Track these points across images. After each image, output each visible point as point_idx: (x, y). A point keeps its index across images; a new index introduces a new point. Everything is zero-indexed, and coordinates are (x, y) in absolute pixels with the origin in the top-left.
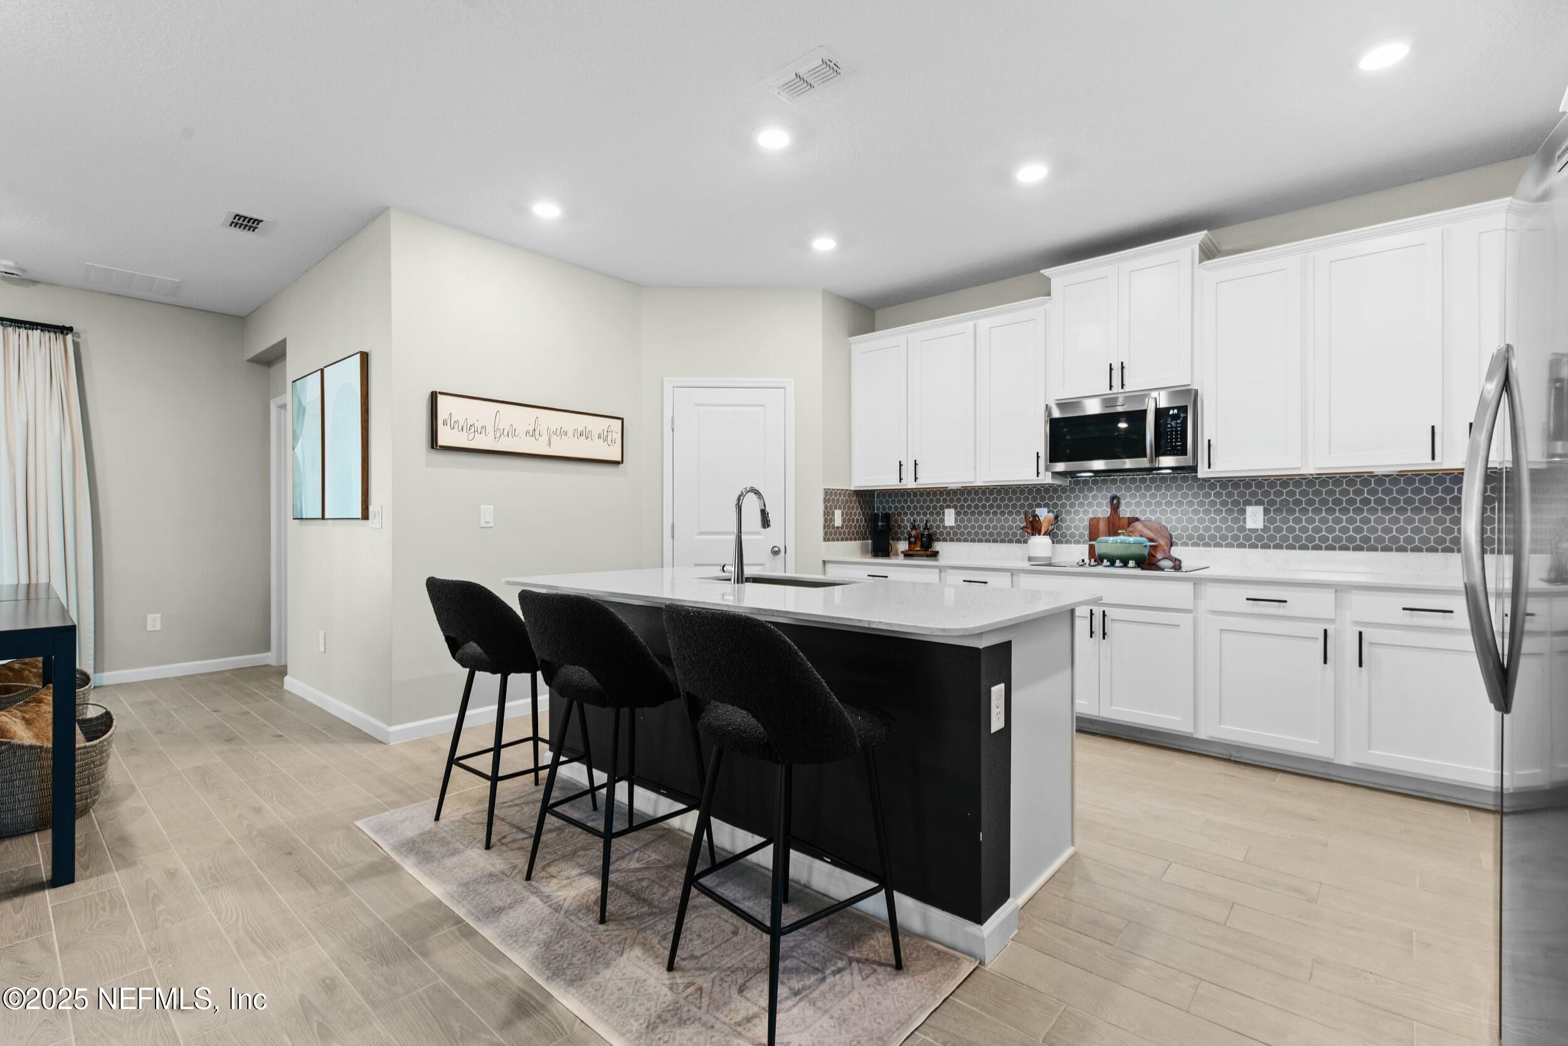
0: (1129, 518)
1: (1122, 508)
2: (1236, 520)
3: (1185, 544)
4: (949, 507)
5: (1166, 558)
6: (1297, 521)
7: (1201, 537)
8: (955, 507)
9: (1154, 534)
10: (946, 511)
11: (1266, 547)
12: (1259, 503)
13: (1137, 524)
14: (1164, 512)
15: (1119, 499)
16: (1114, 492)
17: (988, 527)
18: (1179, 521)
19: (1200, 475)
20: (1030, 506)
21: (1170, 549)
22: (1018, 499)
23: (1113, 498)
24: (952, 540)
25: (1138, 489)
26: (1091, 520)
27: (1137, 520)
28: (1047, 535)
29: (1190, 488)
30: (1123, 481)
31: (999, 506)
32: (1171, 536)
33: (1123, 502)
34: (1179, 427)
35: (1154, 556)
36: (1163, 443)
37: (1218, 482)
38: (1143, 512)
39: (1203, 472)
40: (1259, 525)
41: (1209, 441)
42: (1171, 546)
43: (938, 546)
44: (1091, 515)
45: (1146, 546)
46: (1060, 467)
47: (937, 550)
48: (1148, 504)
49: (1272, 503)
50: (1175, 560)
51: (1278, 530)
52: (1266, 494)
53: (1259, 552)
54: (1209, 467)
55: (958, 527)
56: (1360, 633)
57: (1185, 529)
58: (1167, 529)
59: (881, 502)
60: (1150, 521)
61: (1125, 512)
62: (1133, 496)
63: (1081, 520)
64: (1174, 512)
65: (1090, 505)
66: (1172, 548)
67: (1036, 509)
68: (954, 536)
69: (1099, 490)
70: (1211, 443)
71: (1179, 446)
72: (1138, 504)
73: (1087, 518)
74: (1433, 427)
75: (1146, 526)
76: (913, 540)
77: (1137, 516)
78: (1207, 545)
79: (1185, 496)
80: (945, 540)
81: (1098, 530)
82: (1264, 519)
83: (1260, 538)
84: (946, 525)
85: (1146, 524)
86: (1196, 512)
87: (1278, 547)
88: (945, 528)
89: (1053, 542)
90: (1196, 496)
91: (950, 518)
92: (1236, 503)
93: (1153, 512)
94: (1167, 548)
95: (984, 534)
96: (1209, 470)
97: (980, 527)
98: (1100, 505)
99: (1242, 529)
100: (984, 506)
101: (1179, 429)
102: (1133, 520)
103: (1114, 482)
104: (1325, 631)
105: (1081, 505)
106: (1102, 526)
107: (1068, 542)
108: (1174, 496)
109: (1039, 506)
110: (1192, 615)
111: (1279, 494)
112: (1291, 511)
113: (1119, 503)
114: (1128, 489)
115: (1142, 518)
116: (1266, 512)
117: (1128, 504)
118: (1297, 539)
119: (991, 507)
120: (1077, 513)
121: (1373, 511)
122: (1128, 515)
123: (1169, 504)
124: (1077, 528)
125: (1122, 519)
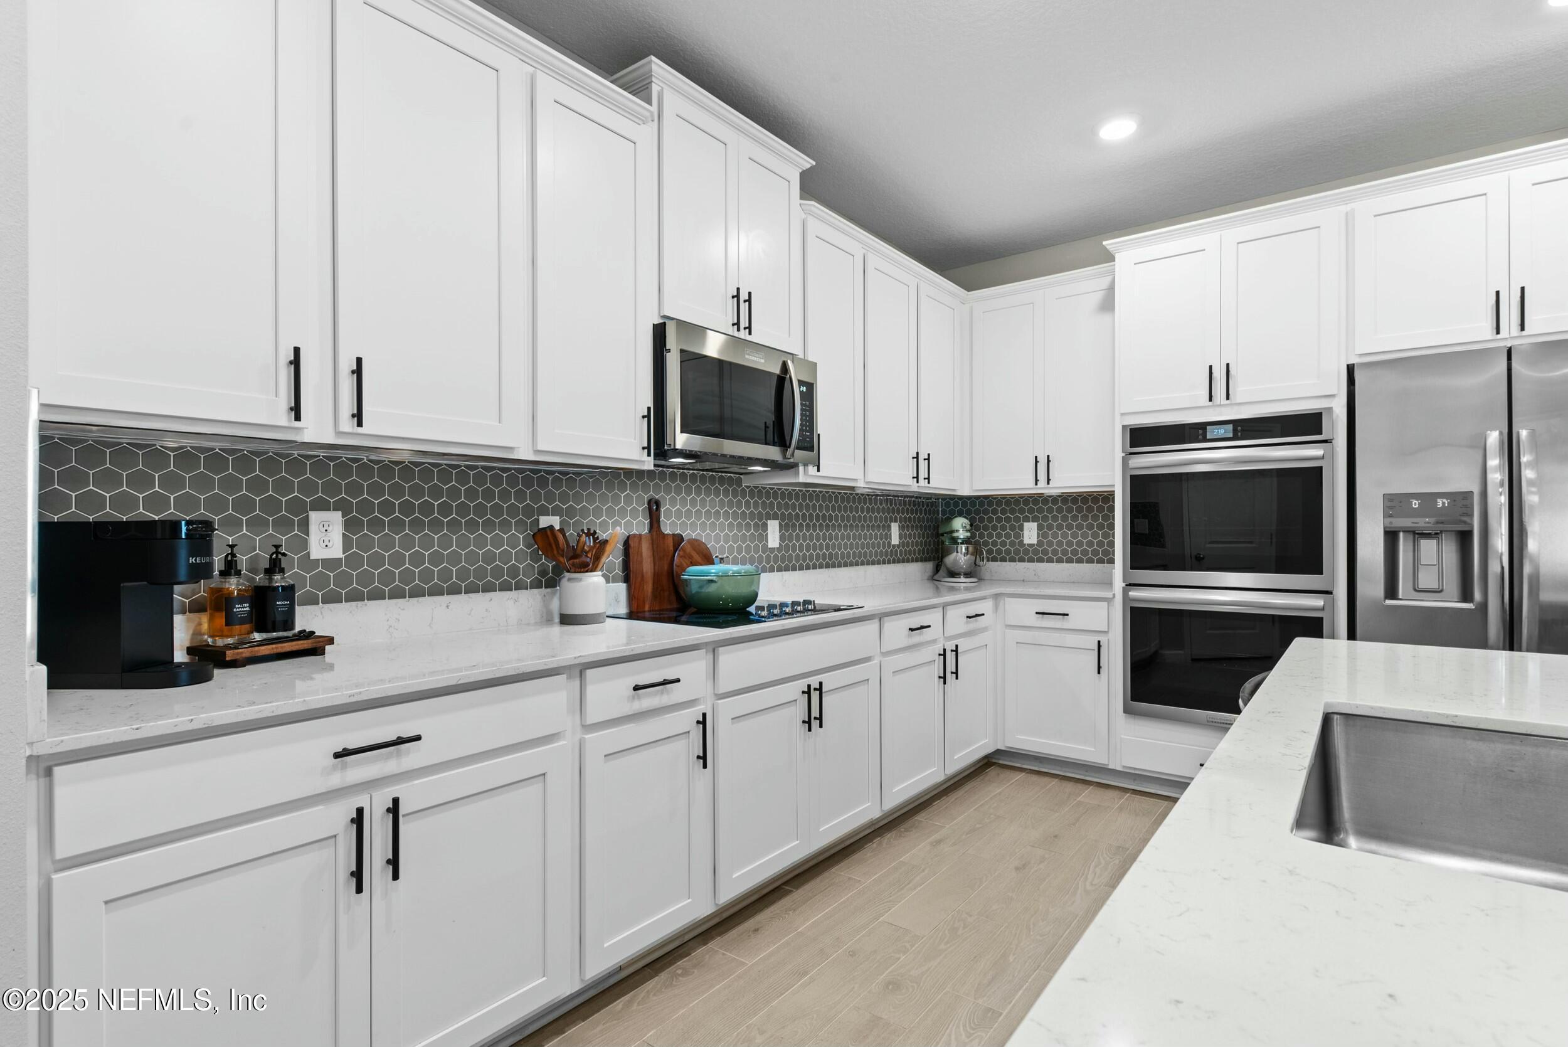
1: (663, 519)
4: (321, 506)
8: (343, 507)
26: (626, 538)
33: (662, 509)
38: (685, 526)
44: (625, 531)
47: (315, 632)
55: (355, 561)
61: (668, 526)
77: (682, 533)
81: (637, 556)
91: (328, 536)
97: (417, 559)
100: (426, 509)
106: (643, 549)
109: (545, 511)
113: (657, 510)
117: (669, 514)
119: (445, 509)
122: (671, 531)
125: (666, 538)
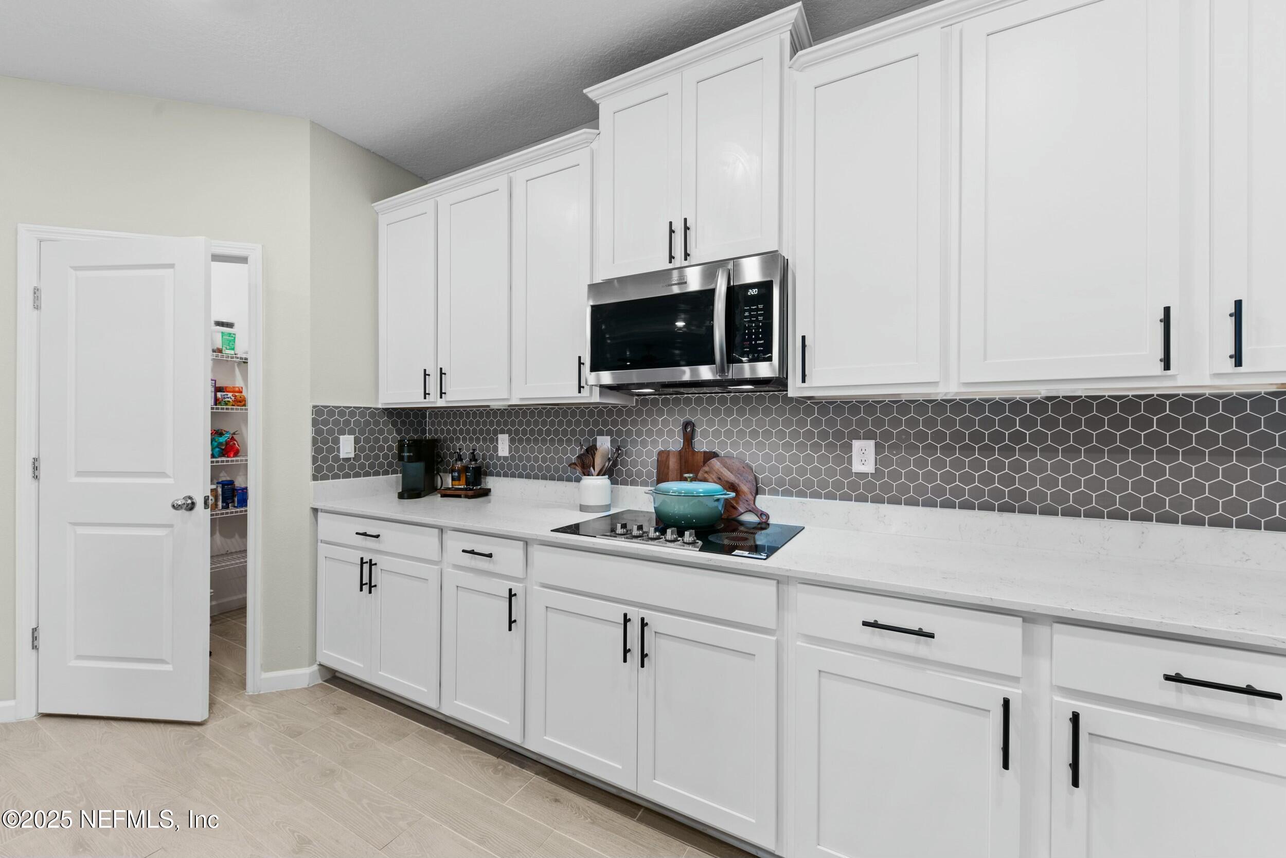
0: (705, 452)
1: (698, 438)
2: (839, 460)
3: (774, 492)
4: (503, 432)
5: (750, 511)
6: (921, 463)
7: (794, 484)
8: (509, 432)
9: (736, 476)
10: (500, 436)
11: (878, 500)
12: (868, 436)
13: (714, 461)
14: (748, 445)
15: (694, 425)
16: (688, 417)
17: (544, 460)
18: (767, 457)
19: (791, 394)
20: (591, 433)
21: (755, 498)
22: (578, 423)
23: (687, 424)
24: (506, 475)
25: (716, 412)
26: (660, 453)
27: (715, 455)
28: (604, 475)
29: (781, 411)
30: (699, 401)
31: (556, 433)
32: (756, 479)
33: (698, 430)
34: (761, 315)
35: (735, 508)
36: (738, 339)
37: (816, 404)
38: (723, 444)
39: (795, 389)
40: (869, 468)
41: (804, 338)
42: (757, 493)
43: (491, 482)
44: (660, 448)
45: (718, 500)
46: (607, 377)
47: (489, 488)
48: (729, 434)
49: (887, 436)
50: (762, 514)
51: (895, 475)
52: (879, 423)
53: (869, 507)
54: (804, 381)
55: (512, 457)
56: (1075, 719)
57: (773, 470)
58: (752, 469)
59: (433, 424)
60: (731, 457)
61: (702, 445)
62: (711, 423)
63: (649, 454)
64: (761, 446)
65: (660, 433)
66: (758, 496)
67: (598, 437)
68: (511, 470)
69: (671, 413)
70: (806, 343)
71: (760, 345)
72: (717, 434)
73: (656, 451)
74: (1167, 310)
75: (725, 465)
76: (456, 474)
77: (716, 450)
78: (801, 494)
79: (774, 423)
80: (498, 475)
81: (668, 468)
82: (876, 458)
83: (870, 487)
84: (499, 455)
85: (726, 463)
86: (789, 446)
87: (895, 501)
88: (499, 458)
89: (612, 484)
90: (788, 422)
91: (504, 446)
92: (838, 435)
93: (735, 445)
94: (750, 497)
95: (540, 468)
96: (804, 385)
97: (536, 459)
98: (671, 433)
99: (848, 472)
101: (761, 318)
102: (711, 456)
103: (688, 401)
104: (1006, 703)
105: (650, 433)
106: (673, 463)
107: (634, 483)
108: (760, 423)
109: (601, 433)
110: (774, 638)
111: (896, 423)
112: (912, 449)
113: (693, 431)
114: (705, 412)
115: (722, 453)
116: (879, 448)
117: (705, 434)
118: (921, 490)
119: (548, 432)
120: (644, 444)
121: (1028, 451)
122: (705, 449)
123: (754, 434)
124: (644, 464)
125: (696, 455)
